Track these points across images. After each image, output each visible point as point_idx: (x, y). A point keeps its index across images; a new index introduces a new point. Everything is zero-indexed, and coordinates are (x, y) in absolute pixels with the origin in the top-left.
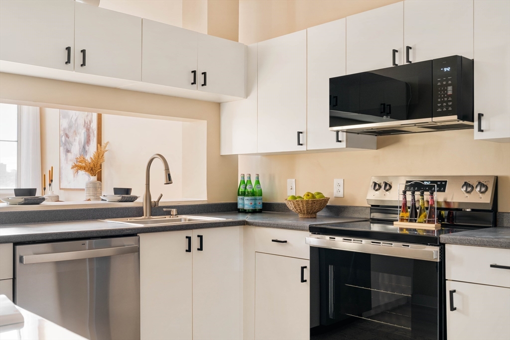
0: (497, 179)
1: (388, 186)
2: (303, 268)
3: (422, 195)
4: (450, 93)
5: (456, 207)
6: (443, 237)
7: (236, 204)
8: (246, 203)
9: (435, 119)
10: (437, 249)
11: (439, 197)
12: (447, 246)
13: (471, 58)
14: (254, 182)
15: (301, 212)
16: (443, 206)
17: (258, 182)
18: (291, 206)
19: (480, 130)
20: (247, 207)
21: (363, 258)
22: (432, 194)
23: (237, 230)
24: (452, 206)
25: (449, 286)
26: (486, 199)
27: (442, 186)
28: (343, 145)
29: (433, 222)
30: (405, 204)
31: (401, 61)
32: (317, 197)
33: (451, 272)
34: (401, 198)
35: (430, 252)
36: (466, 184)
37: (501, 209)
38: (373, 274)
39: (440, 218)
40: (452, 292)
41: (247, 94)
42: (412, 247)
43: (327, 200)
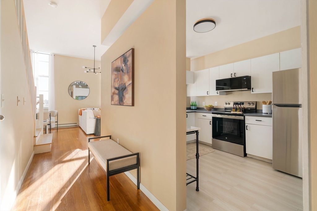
0: (256, 102)
1: (229, 104)
2: (210, 121)
3: (238, 105)
4: (246, 84)
5: (246, 108)
6: (245, 115)
7: (190, 108)
8: (193, 108)
9: (242, 89)
10: (243, 117)
11: (242, 106)
12: (245, 116)
13: (250, 76)
14: (195, 103)
15: (208, 110)
16: (243, 108)
17: (196, 103)
18: (205, 108)
19: (253, 91)
20: (193, 109)
21: (221, 119)
22: (240, 105)
23: (194, 113)
24: (245, 108)
25: (246, 125)
26: (254, 106)
27: (243, 104)
28: (219, 94)
29: (241, 112)
30: (234, 108)
31: (233, 77)
32: (212, 106)
33: (246, 122)
34: (233, 106)
35: (242, 118)
36: (249, 103)
37: (257, 109)
38: (223, 122)
39: (242, 111)
40: (247, 126)
41: (194, 83)
42: (237, 117)
43: (214, 107)
